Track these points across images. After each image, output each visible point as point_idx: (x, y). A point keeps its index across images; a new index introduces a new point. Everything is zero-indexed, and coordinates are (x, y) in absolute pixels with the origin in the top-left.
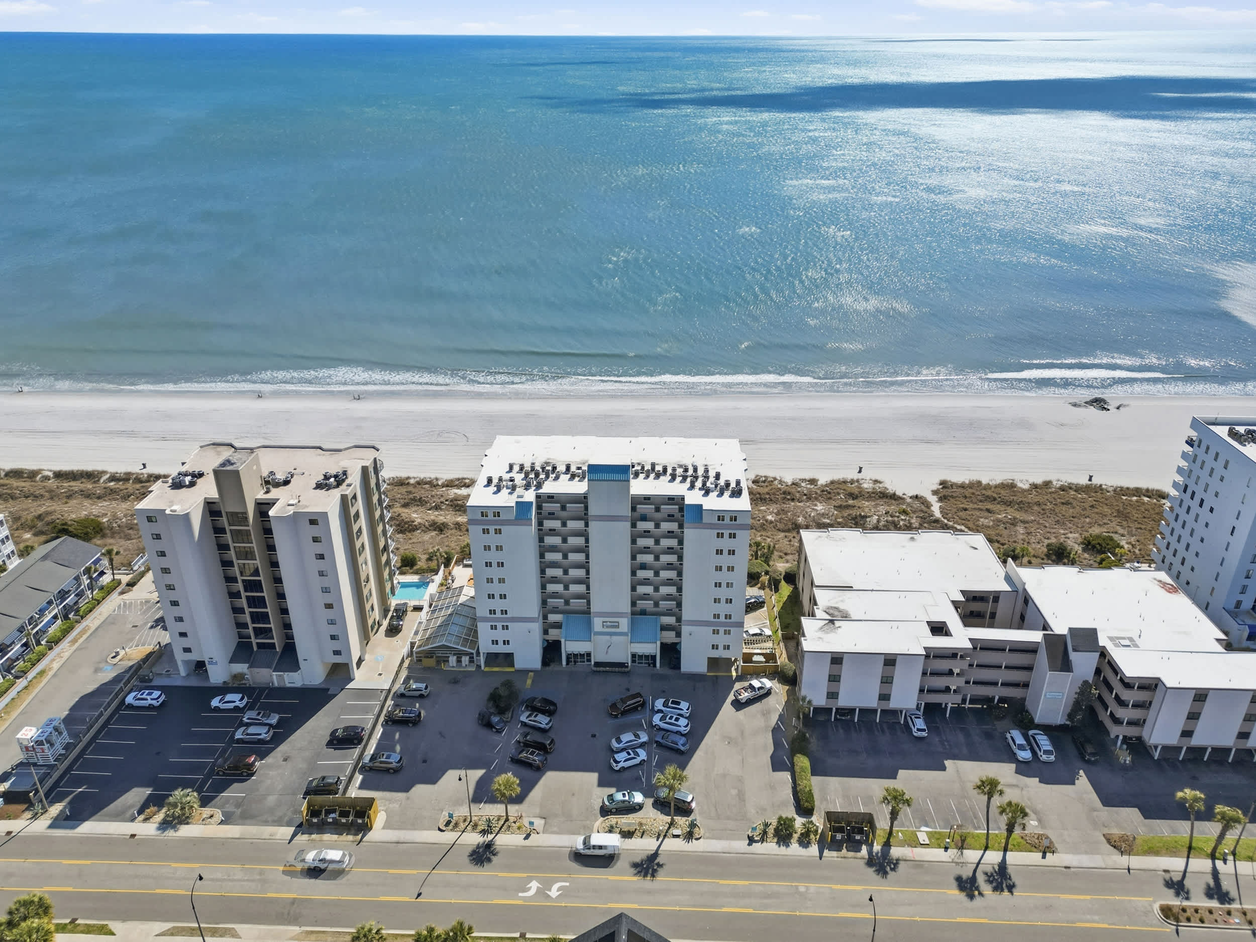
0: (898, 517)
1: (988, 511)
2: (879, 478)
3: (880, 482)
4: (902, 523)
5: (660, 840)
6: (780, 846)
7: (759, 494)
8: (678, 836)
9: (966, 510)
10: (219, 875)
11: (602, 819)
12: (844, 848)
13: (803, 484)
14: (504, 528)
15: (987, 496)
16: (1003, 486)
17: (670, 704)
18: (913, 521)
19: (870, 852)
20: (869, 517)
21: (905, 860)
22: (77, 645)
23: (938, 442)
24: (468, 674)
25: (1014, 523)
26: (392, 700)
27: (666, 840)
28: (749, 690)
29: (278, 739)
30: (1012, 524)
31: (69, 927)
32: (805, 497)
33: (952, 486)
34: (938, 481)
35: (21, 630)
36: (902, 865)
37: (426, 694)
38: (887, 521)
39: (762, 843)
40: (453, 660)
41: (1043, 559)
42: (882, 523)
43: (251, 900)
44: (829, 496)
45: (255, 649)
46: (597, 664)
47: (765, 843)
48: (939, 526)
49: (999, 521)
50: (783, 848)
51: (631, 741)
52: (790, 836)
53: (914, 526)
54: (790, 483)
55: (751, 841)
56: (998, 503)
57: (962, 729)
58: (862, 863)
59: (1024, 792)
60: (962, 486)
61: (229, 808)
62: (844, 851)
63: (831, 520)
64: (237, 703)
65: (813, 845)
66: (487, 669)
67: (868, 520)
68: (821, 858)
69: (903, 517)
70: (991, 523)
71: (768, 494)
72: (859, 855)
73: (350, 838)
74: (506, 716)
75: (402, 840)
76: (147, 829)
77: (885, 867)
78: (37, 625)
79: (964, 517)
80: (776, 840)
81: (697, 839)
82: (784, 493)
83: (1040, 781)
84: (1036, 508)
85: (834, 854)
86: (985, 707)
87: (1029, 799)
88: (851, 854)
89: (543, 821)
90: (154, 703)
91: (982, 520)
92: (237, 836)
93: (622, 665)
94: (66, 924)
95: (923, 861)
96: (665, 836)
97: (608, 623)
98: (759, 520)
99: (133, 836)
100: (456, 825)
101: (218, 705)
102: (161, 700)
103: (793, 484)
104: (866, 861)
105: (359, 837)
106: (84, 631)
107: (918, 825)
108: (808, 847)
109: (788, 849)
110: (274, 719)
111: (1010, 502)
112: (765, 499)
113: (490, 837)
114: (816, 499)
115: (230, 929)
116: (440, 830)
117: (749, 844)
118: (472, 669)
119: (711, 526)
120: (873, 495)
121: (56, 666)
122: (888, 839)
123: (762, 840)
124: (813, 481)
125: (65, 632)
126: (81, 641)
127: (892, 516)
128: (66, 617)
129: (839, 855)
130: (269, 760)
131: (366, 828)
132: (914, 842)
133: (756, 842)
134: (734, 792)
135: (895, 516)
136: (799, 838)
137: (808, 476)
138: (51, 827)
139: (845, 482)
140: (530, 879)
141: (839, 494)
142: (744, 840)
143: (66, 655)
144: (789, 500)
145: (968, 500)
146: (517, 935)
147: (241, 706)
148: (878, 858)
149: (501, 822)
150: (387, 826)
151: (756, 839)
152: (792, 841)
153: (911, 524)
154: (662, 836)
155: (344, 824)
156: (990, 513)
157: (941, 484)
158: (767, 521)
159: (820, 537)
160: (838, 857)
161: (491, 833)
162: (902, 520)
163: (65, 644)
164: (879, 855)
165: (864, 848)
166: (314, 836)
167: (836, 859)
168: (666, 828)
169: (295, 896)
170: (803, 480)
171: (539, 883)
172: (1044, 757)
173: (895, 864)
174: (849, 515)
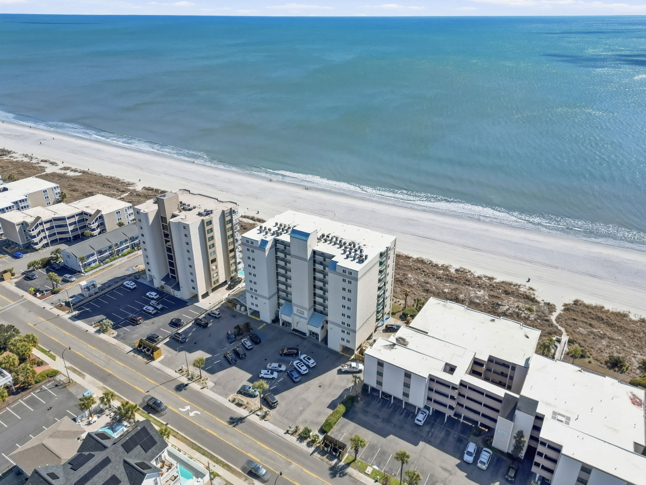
0: (523, 311)
1: (591, 325)
2: (534, 288)
3: (533, 290)
4: (523, 315)
5: (251, 413)
6: (297, 440)
7: (451, 277)
8: (258, 415)
9: (575, 320)
10: (97, 355)
11: (236, 394)
12: (326, 456)
13: (484, 279)
14: (255, 250)
15: (598, 317)
16: (618, 314)
17: (306, 359)
18: (531, 316)
19: (336, 464)
20: (503, 305)
21: (350, 476)
22: (130, 259)
23: (600, 278)
24: (241, 315)
25: (602, 337)
26: (205, 315)
27: (253, 415)
28: (349, 367)
29: (156, 315)
30: (600, 337)
31: (47, 352)
32: (477, 285)
33: (580, 304)
34: (574, 299)
35: (110, 247)
36: (346, 477)
37: (217, 317)
38: (514, 311)
39: (291, 435)
40: (238, 306)
41: (601, 363)
42: (510, 311)
43: (99, 368)
44: (492, 289)
45: (170, 277)
46: (294, 330)
47: (292, 436)
48: (547, 323)
49: (592, 333)
50: (298, 442)
51: (275, 367)
52: (306, 438)
53: (530, 319)
54: (476, 276)
55: (287, 432)
56: (604, 323)
57: (448, 431)
58: (328, 467)
59: (450, 477)
60: (588, 307)
61: (121, 333)
62: (325, 457)
63: (480, 301)
64: (154, 297)
65: (313, 447)
66: (250, 316)
67: (501, 307)
68: (311, 455)
69: (526, 312)
70: (586, 333)
71: (456, 278)
72: (330, 462)
73: (146, 360)
74: (239, 337)
75: (161, 369)
76: (92, 330)
77: (337, 474)
78: (118, 247)
79: (569, 324)
80: (298, 437)
81: (265, 420)
82: (467, 280)
83: (466, 476)
84: (630, 334)
85: (319, 456)
86: (473, 426)
87: (450, 481)
88: (327, 460)
89: (213, 385)
90: (131, 287)
91: (580, 329)
92: (114, 344)
93: (304, 334)
94: (47, 351)
95: (358, 480)
96: (254, 413)
97: (299, 311)
98: (439, 290)
99: (87, 331)
100: (183, 372)
101: (148, 295)
102: (134, 287)
103: (478, 277)
104: (331, 467)
105: (148, 362)
106: (135, 254)
107: (374, 463)
108: (310, 447)
109: (300, 444)
110: (159, 307)
111: (613, 324)
112: (453, 280)
113: (190, 382)
114: (484, 288)
115: (83, 374)
116: (176, 372)
117: (285, 433)
118: (244, 313)
119: (339, 274)
120: (520, 295)
121: (117, 264)
122: (351, 462)
123: (292, 434)
124: (491, 279)
125: (129, 253)
126: (131, 258)
127: (519, 310)
128: (133, 248)
129: (320, 458)
130: (147, 321)
131: (152, 359)
132: (362, 470)
133: (289, 434)
134: (301, 408)
135: (521, 310)
136: (309, 441)
137: (490, 275)
138: (70, 318)
139: (510, 284)
140: (188, 405)
141: (499, 289)
142: (285, 431)
143: (123, 261)
144: (467, 284)
145: (583, 315)
146: (165, 423)
147: (155, 298)
148: (338, 469)
149: (198, 378)
150: (161, 362)
151: (289, 432)
152: (305, 441)
153: (529, 317)
154: (252, 412)
155: (147, 354)
156: (591, 326)
157: (574, 301)
158: (443, 291)
159: (439, 303)
160: (319, 458)
161: (191, 381)
162: (525, 313)
163: (126, 257)
164: (340, 467)
165: (336, 460)
166: (136, 355)
167: (318, 458)
168: (256, 410)
169: (111, 373)
170: (485, 276)
171: (190, 408)
172: (479, 465)
173: (344, 475)
174: (493, 301)
